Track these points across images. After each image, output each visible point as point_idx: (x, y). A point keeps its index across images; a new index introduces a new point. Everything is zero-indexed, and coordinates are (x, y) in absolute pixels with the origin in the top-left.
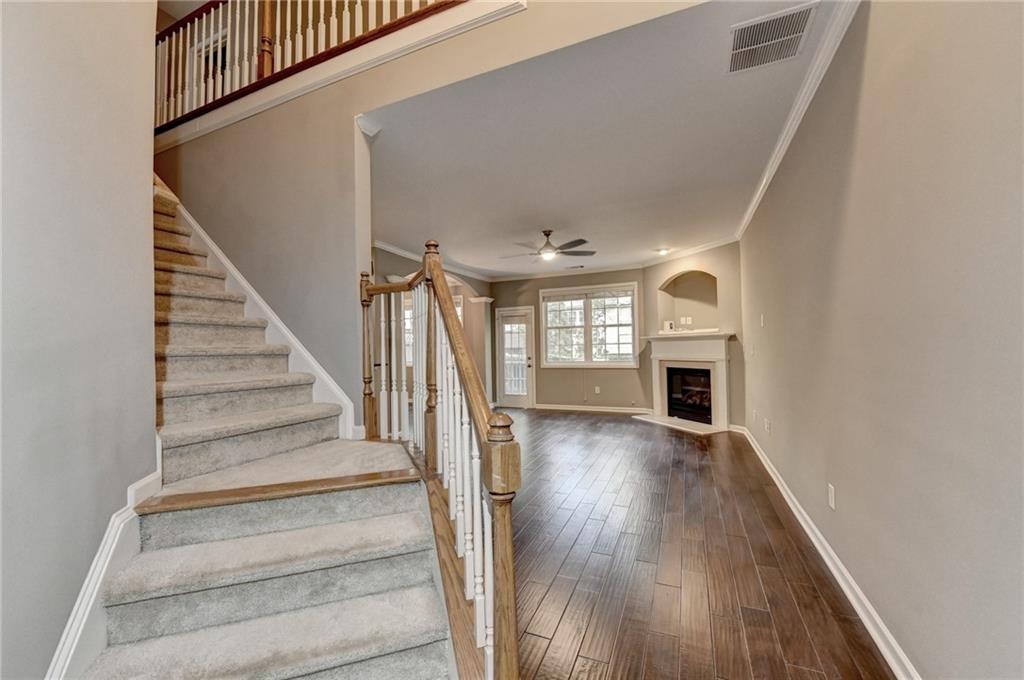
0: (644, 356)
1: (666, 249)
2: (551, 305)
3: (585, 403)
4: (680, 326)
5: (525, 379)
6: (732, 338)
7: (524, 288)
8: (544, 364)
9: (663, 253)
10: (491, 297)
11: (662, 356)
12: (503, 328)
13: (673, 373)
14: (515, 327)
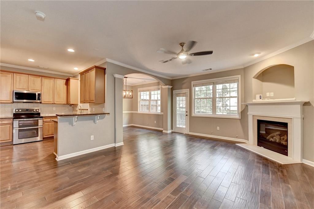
0: (244, 113)
1: (259, 53)
2: (197, 89)
3: (211, 134)
4: (266, 97)
5: (185, 121)
6: (306, 104)
7: (185, 81)
8: (193, 115)
9: (256, 55)
10: (172, 86)
12: (176, 99)
13: (260, 123)
14: (181, 98)
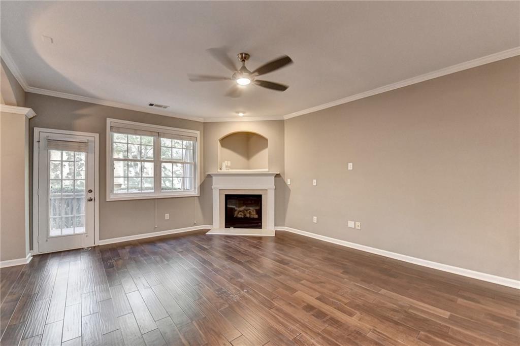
2: (118, 137)
5: (83, 215)
6: (277, 176)
8: (110, 197)
11: (223, 187)
